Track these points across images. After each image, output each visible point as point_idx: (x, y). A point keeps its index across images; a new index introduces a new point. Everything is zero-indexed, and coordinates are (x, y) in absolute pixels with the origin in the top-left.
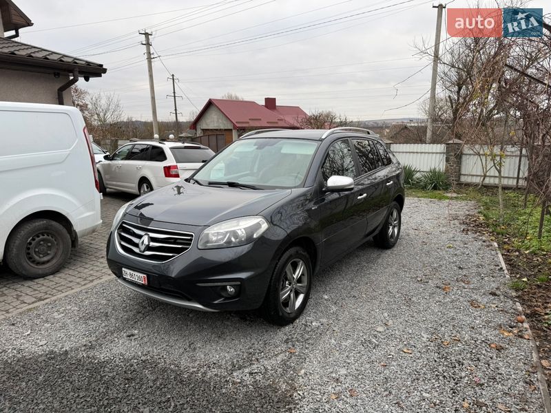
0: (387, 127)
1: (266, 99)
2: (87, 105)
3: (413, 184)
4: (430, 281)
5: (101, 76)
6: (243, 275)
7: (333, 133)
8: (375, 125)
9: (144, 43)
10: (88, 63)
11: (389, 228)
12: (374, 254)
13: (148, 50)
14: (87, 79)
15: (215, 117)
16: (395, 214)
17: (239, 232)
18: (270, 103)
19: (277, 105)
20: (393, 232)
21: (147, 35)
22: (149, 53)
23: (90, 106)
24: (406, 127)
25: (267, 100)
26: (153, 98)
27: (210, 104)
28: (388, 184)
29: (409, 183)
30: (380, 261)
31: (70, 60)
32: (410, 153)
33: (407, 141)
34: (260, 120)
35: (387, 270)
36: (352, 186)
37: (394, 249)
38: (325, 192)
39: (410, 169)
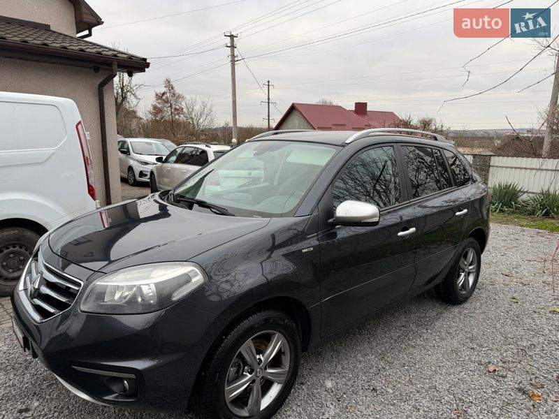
0: (498, 138)
1: (356, 103)
2: (182, 109)
3: (517, 208)
4: (510, 375)
5: (144, 71)
6: (140, 365)
7: (367, 136)
8: (486, 135)
9: (229, 45)
10: (131, 57)
11: (459, 276)
12: (432, 310)
13: (233, 51)
14: (130, 75)
15: (298, 122)
16: (471, 256)
17: (145, 290)
18: (361, 108)
19: (368, 110)
20: (466, 281)
21: (232, 37)
22: (233, 56)
23: (185, 110)
24: (518, 138)
25: (358, 105)
26: (234, 102)
27: (293, 108)
28: (458, 213)
29: (510, 206)
30: (438, 324)
31: (110, 53)
32: (516, 168)
33: (518, 154)
34: (345, 125)
35: (444, 343)
36: (376, 219)
37: (466, 305)
38: (333, 225)
39: (514, 189)
